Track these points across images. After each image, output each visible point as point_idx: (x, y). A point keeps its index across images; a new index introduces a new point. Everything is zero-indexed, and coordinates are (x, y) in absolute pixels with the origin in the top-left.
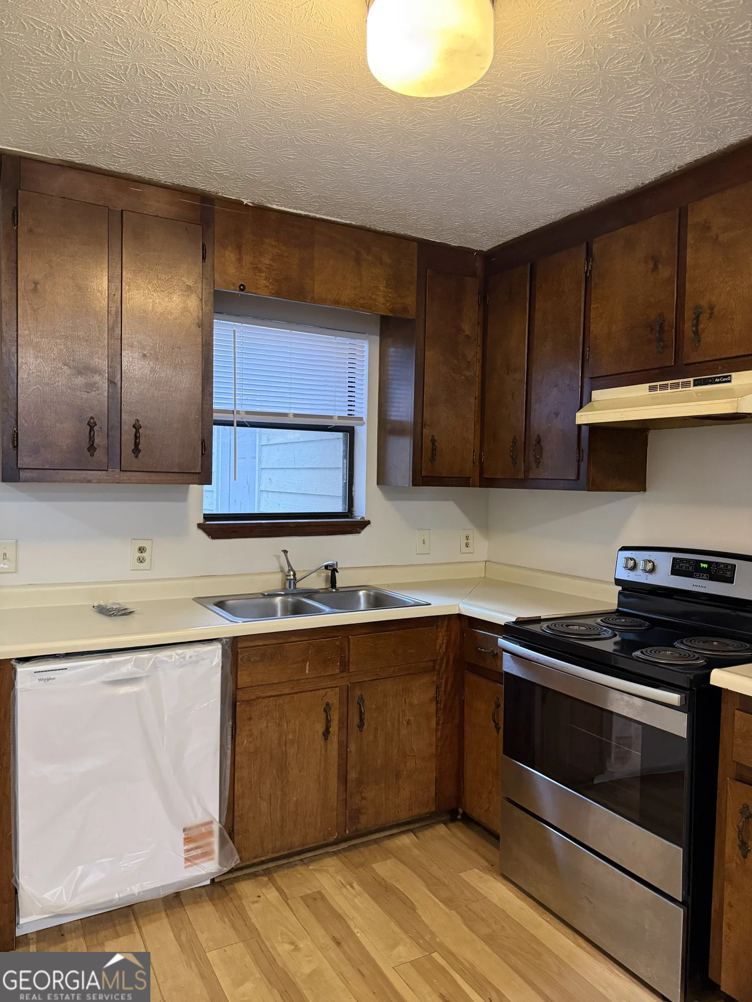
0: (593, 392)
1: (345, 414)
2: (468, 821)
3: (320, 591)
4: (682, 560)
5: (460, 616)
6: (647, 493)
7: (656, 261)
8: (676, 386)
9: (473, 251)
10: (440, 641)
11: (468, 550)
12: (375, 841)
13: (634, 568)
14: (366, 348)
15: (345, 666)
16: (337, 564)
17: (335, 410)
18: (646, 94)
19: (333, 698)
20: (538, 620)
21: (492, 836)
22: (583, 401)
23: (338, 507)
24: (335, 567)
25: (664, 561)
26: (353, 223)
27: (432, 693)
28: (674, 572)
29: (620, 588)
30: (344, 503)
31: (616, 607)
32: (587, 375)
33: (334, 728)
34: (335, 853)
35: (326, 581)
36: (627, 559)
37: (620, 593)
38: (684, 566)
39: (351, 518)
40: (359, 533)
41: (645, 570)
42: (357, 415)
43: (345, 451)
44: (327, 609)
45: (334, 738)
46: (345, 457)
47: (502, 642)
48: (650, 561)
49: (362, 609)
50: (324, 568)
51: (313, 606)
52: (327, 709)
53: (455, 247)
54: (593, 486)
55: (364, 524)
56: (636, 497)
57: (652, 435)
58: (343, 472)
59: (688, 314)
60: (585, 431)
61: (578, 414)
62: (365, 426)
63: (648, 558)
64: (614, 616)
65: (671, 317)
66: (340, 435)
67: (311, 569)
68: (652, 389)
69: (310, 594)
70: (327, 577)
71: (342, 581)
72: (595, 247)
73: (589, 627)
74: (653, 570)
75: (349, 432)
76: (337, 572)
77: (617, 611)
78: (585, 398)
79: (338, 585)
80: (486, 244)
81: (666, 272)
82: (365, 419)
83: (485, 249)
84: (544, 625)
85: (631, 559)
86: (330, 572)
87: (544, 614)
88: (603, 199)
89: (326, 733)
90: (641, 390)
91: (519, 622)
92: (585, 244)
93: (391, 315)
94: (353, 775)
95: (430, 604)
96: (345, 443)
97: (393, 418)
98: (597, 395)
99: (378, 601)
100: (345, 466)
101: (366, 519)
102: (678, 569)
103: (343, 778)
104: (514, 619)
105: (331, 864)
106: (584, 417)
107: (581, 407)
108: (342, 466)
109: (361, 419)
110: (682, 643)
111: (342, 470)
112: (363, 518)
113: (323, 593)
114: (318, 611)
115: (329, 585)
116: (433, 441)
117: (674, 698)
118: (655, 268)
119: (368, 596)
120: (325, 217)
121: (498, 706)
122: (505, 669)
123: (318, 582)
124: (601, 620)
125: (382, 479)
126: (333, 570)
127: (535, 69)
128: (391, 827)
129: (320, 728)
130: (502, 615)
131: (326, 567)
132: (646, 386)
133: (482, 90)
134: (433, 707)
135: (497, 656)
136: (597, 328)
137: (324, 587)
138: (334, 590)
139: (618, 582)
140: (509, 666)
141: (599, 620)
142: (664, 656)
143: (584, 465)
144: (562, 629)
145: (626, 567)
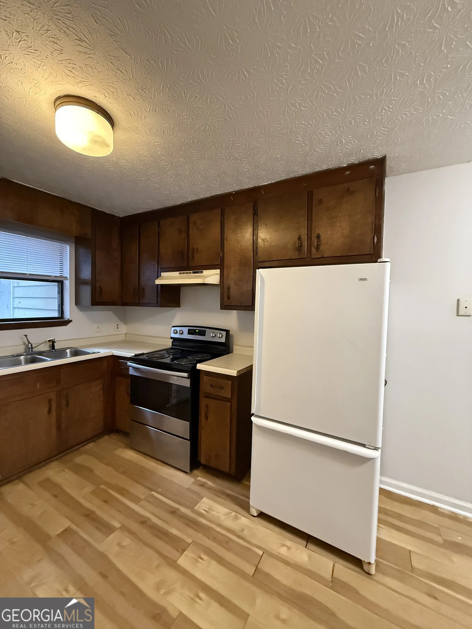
0: (162, 273)
1: (59, 275)
2: (118, 431)
3: (47, 351)
4: (191, 329)
5: (113, 356)
6: (181, 308)
7: (180, 231)
8: (187, 273)
9: (116, 216)
10: (104, 366)
11: (118, 330)
12: (76, 449)
13: (176, 333)
14: (68, 248)
15: (58, 383)
16: (54, 339)
17: (52, 273)
18: (174, 175)
19: (53, 396)
20: (143, 354)
21: (126, 434)
22: (158, 276)
23: (56, 314)
24: (54, 341)
25: (186, 330)
26: (59, 196)
27: (101, 386)
28: (189, 333)
29: (172, 340)
30: (59, 312)
31: (171, 346)
32: (159, 267)
33: (54, 408)
34: (56, 460)
35: (50, 347)
36: (174, 330)
37: (172, 342)
38: (191, 331)
39: (64, 319)
40: (67, 325)
41: (180, 334)
42: (64, 276)
43: (59, 291)
44: (49, 359)
45: (54, 413)
46: (58, 293)
47: (129, 363)
48: (181, 330)
49: (68, 357)
50: (48, 341)
51: (42, 358)
52: (50, 401)
53: (108, 214)
54: (162, 306)
55: (69, 322)
56: (177, 309)
57: (182, 289)
58: (58, 300)
59: (191, 250)
60: (159, 286)
61: (156, 281)
62: (68, 280)
63: (181, 329)
64: (170, 350)
65: (186, 251)
66: (56, 284)
67: (41, 342)
68: (180, 273)
69: (41, 353)
70: (50, 345)
71: (57, 346)
72: (161, 223)
73: (162, 354)
74: (182, 333)
75: (60, 283)
76: (55, 343)
77: (171, 348)
78: (159, 275)
79: (56, 348)
80: (121, 214)
81: (184, 235)
82: (68, 278)
83: (121, 216)
84: (145, 355)
85: (176, 330)
86: (51, 343)
87: (145, 352)
88: (163, 207)
89: (50, 411)
90: (176, 274)
91: (135, 356)
92: (157, 222)
93: (79, 236)
94: (64, 426)
95: (100, 352)
96: (59, 287)
97: (82, 278)
98: (163, 274)
99: (76, 353)
100: (59, 297)
101: (70, 319)
102: (190, 332)
103: (59, 428)
104: (134, 355)
105: (54, 464)
106: (158, 282)
107: (158, 278)
108: (57, 297)
109: (67, 277)
110: (190, 356)
111: (57, 299)
112: (68, 319)
113: (48, 352)
114: (45, 360)
115: (51, 349)
116: (100, 288)
117: (186, 375)
118: (180, 234)
119: (71, 352)
120: (44, 191)
121: (128, 387)
122: (130, 373)
123: (45, 348)
124: (166, 352)
125: (78, 302)
126: (53, 342)
127: (133, 156)
128: (83, 443)
129: (46, 410)
130: (129, 354)
131: (49, 341)
132: (179, 272)
133: (112, 158)
134: (102, 392)
135: (127, 368)
136: (162, 251)
137: (49, 350)
138: (54, 351)
139: (172, 338)
140: (132, 372)
141: (165, 352)
142: (184, 362)
143: (159, 298)
144: (151, 356)
145: (174, 333)
